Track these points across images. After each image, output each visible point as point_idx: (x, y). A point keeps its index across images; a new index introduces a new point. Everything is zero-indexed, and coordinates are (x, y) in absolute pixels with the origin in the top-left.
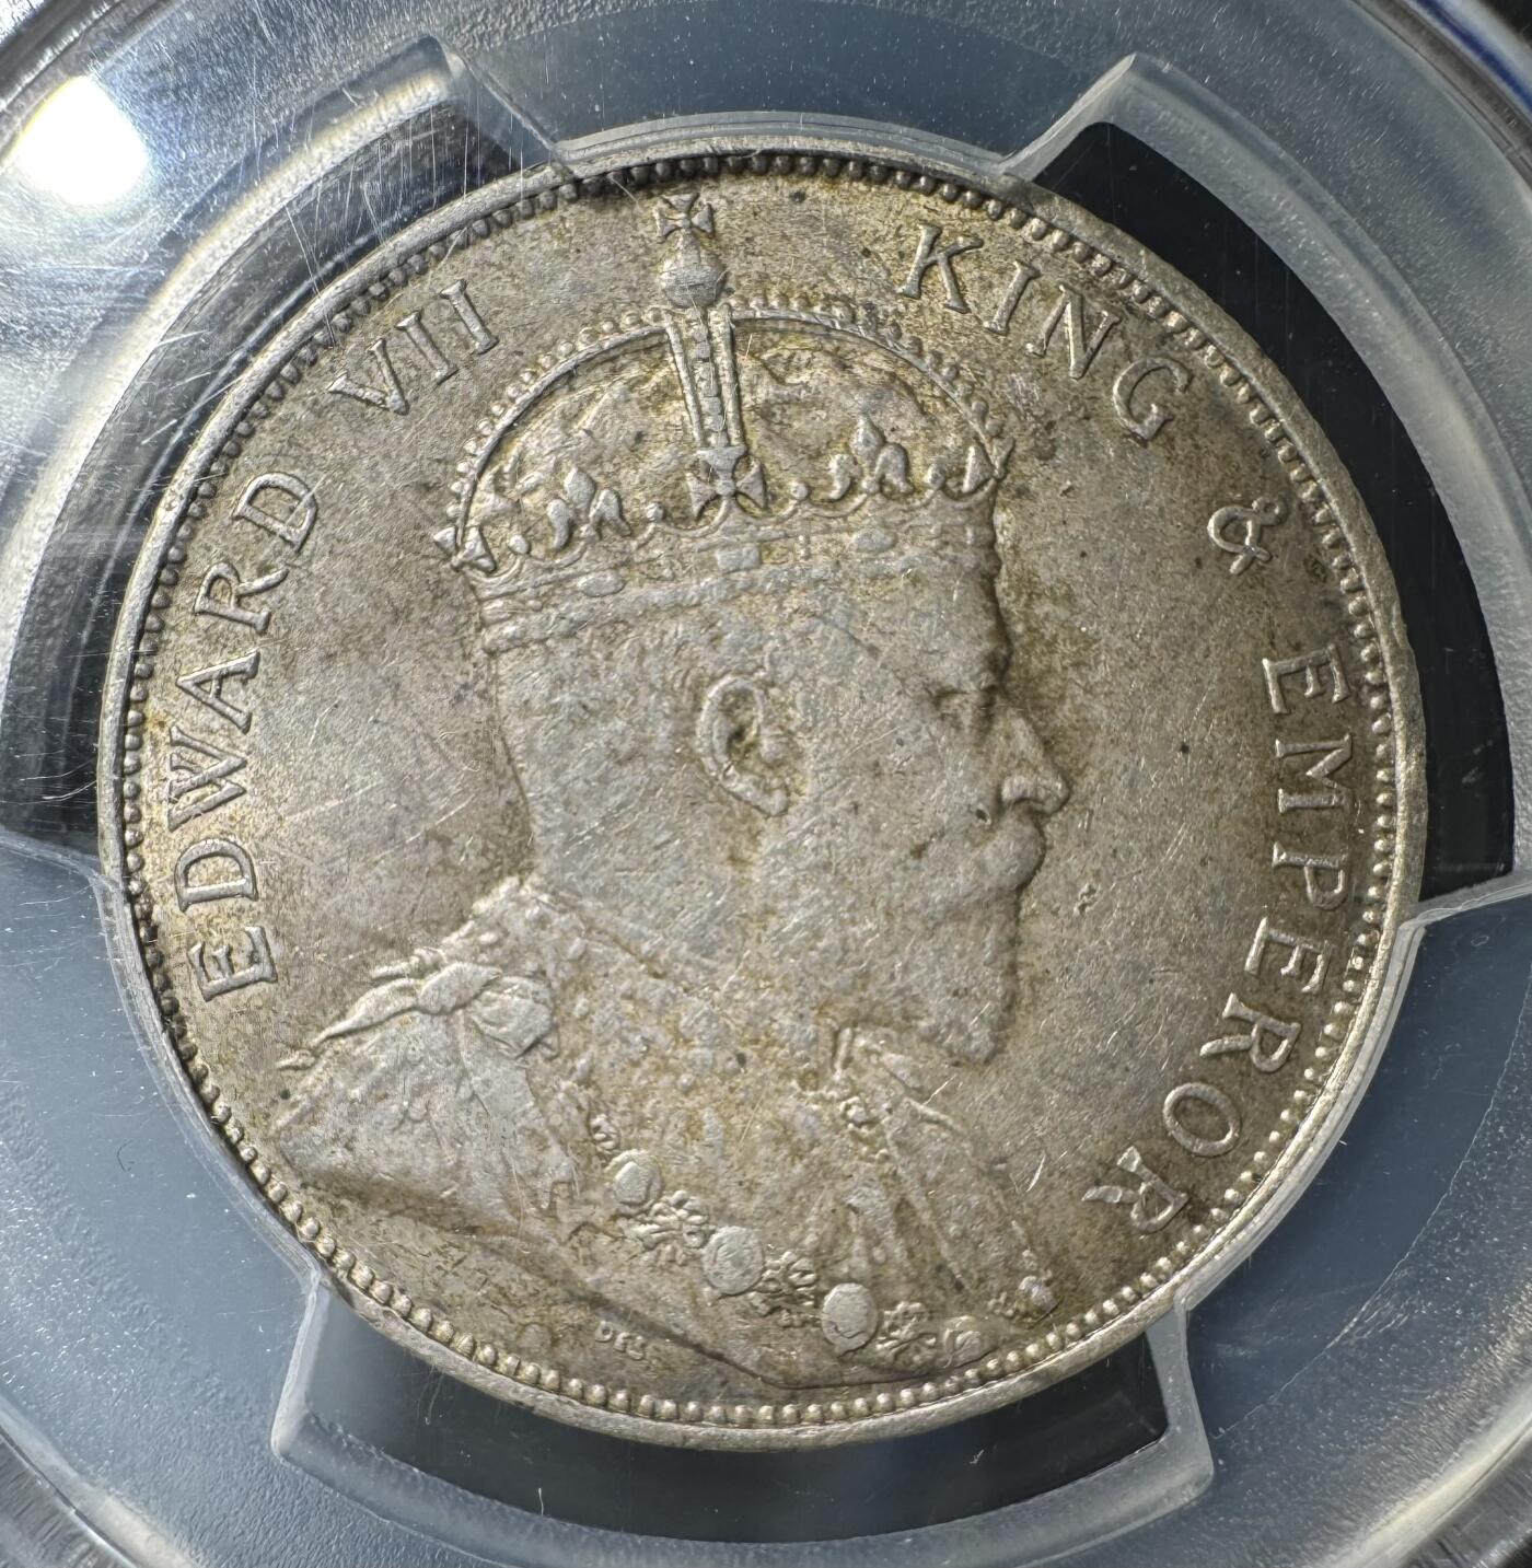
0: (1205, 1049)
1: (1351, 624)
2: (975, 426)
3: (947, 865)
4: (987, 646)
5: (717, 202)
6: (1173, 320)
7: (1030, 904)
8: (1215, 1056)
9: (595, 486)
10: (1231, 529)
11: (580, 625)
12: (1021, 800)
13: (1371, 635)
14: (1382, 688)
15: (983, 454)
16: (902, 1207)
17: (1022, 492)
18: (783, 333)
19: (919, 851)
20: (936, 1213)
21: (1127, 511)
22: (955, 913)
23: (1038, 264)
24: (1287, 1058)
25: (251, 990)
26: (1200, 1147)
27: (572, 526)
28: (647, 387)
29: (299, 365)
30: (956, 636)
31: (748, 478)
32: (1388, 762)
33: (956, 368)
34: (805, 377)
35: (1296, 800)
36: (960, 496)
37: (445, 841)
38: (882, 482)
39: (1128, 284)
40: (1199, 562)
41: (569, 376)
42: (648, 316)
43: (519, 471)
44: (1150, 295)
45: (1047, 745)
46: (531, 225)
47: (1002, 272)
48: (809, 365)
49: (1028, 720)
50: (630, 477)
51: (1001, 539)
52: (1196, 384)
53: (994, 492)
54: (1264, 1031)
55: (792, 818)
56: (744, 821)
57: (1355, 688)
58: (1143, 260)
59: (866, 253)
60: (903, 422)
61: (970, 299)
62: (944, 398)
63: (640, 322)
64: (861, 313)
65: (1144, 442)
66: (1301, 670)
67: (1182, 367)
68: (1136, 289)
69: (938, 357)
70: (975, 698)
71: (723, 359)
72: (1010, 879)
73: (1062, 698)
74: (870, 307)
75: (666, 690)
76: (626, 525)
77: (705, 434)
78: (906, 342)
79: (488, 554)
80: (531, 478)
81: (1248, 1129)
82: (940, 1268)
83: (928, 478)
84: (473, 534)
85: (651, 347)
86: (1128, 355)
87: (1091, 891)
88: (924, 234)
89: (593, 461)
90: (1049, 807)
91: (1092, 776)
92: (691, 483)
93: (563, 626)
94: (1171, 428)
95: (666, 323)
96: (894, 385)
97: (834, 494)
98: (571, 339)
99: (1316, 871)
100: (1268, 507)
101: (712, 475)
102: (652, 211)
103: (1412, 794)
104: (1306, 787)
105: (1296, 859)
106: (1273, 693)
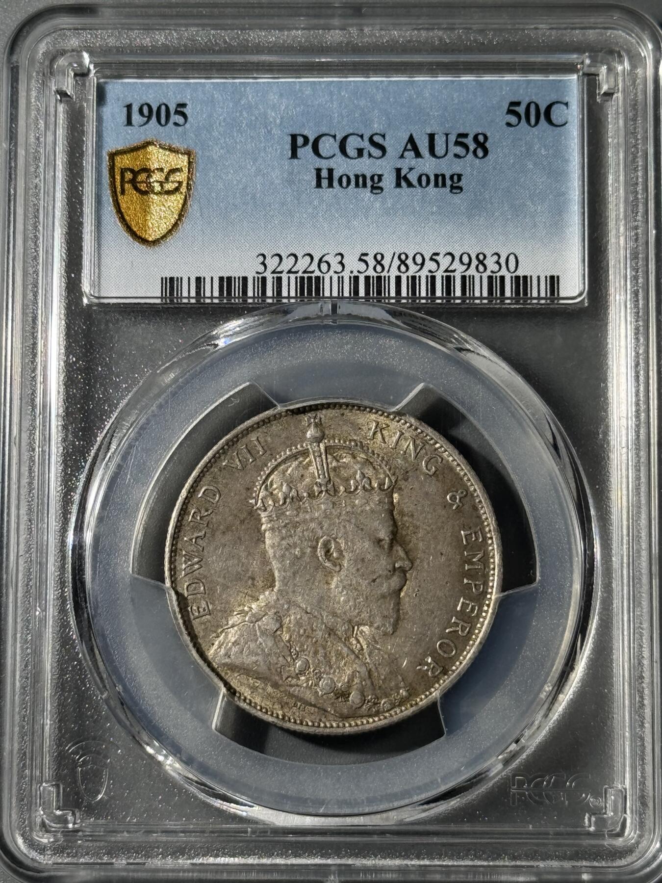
0: (447, 631)
1: (483, 522)
2: (388, 472)
3: (381, 584)
4: (391, 528)
5: (322, 416)
6: (438, 445)
7: (402, 594)
8: (450, 632)
9: (291, 489)
10: (453, 498)
11: (288, 524)
12: (400, 567)
13: (488, 525)
14: (491, 538)
15: (390, 480)
16: (370, 672)
17: (400, 489)
18: (339, 449)
19: (374, 581)
20: (378, 674)
21: (427, 494)
22: (383, 597)
23: (404, 431)
24: (468, 632)
25: (204, 618)
26: (445, 656)
27: (285, 499)
28: (304, 463)
29: (216, 458)
30: (383, 526)
31: (330, 486)
32: (493, 557)
33: (383, 458)
34: (344, 460)
35: (470, 567)
36: (384, 490)
37: (253, 579)
38: (364, 487)
39: (426, 436)
40: (445, 507)
41: (284, 461)
42: (304, 445)
43: (272, 485)
44: (432, 439)
45: (407, 553)
46: (275, 422)
47: (394, 433)
48: (345, 457)
49: (402, 547)
50: (300, 487)
51: (395, 501)
52: (444, 462)
53: (393, 489)
54: (462, 626)
55: (342, 573)
56: (329, 574)
57: (485, 539)
58: (429, 431)
59: (360, 428)
60: (369, 472)
61: (386, 440)
62: (380, 465)
63: (302, 446)
64: (359, 444)
65: (431, 476)
66: (471, 534)
67: (440, 457)
68: (428, 437)
69: (378, 455)
70: (388, 541)
71: (324, 457)
72: (397, 588)
73: (410, 541)
74: (361, 442)
75: (310, 540)
76: (300, 498)
77: (319, 475)
78: (370, 451)
79: (264, 506)
80: (275, 486)
81: (458, 652)
82: (380, 687)
83: (376, 486)
84: (260, 501)
85: (305, 453)
86: (426, 454)
87: (418, 591)
88: (374, 424)
89: (291, 483)
90: (407, 569)
91: (418, 560)
92: (315, 488)
93: (283, 524)
94: (437, 473)
95: (309, 447)
96: (368, 462)
97: (352, 490)
98: (285, 451)
99: (475, 585)
100: (462, 493)
101: (321, 485)
102: (305, 418)
103: (498, 565)
104: (472, 563)
105: (470, 582)
106: (464, 540)
